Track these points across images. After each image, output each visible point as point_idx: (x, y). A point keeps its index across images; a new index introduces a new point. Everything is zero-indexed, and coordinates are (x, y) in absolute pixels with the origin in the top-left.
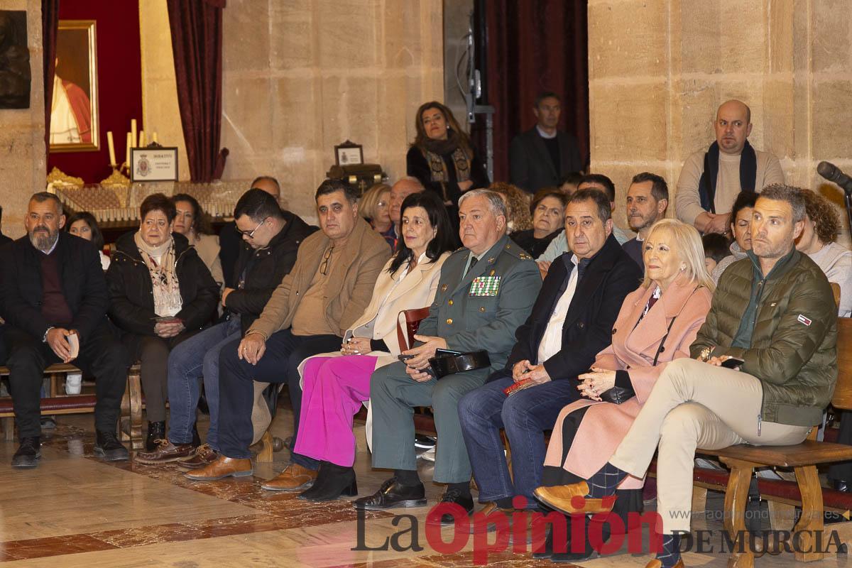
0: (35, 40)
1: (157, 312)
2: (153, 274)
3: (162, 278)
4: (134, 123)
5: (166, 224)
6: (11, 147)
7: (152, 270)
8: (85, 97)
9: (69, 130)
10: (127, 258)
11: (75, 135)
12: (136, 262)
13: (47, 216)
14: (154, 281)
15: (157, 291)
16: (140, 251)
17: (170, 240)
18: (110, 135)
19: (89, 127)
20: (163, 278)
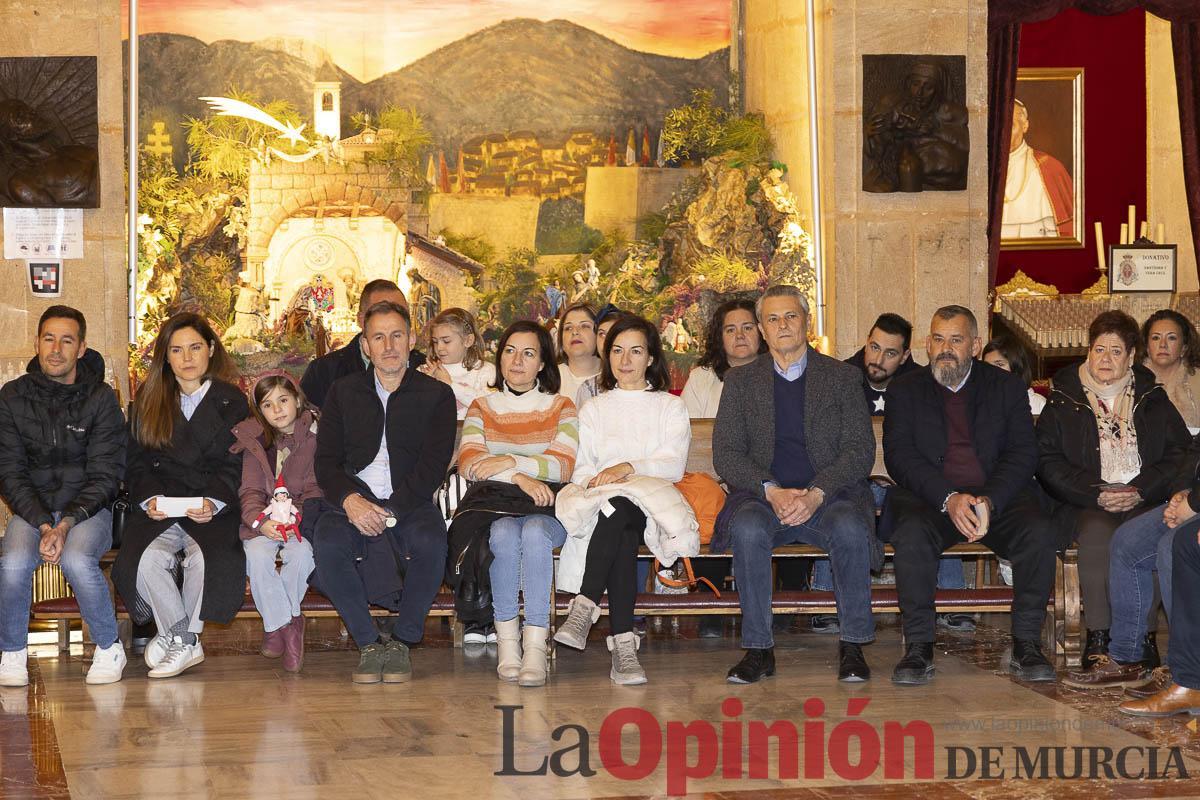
0: (977, 95)
1: (1104, 477)
2: (1100, 423)
3: (1114, 430)
4: (1132, 210)
5: (1124, 354)
6: (940, 242)
7: (1099, 417)
8: (1066, 174)
9: (1042, 220)
10: (1067, 401)
11: (1050, 226)
12: (1079, 406)
13: (956, 339)
14: (1101, 433)
15: (1105, 446)
16: (1085, 390)
17: (1128, 377)
18: (1098, 226)
19: (1070, 214)
20: (1116, 429)
